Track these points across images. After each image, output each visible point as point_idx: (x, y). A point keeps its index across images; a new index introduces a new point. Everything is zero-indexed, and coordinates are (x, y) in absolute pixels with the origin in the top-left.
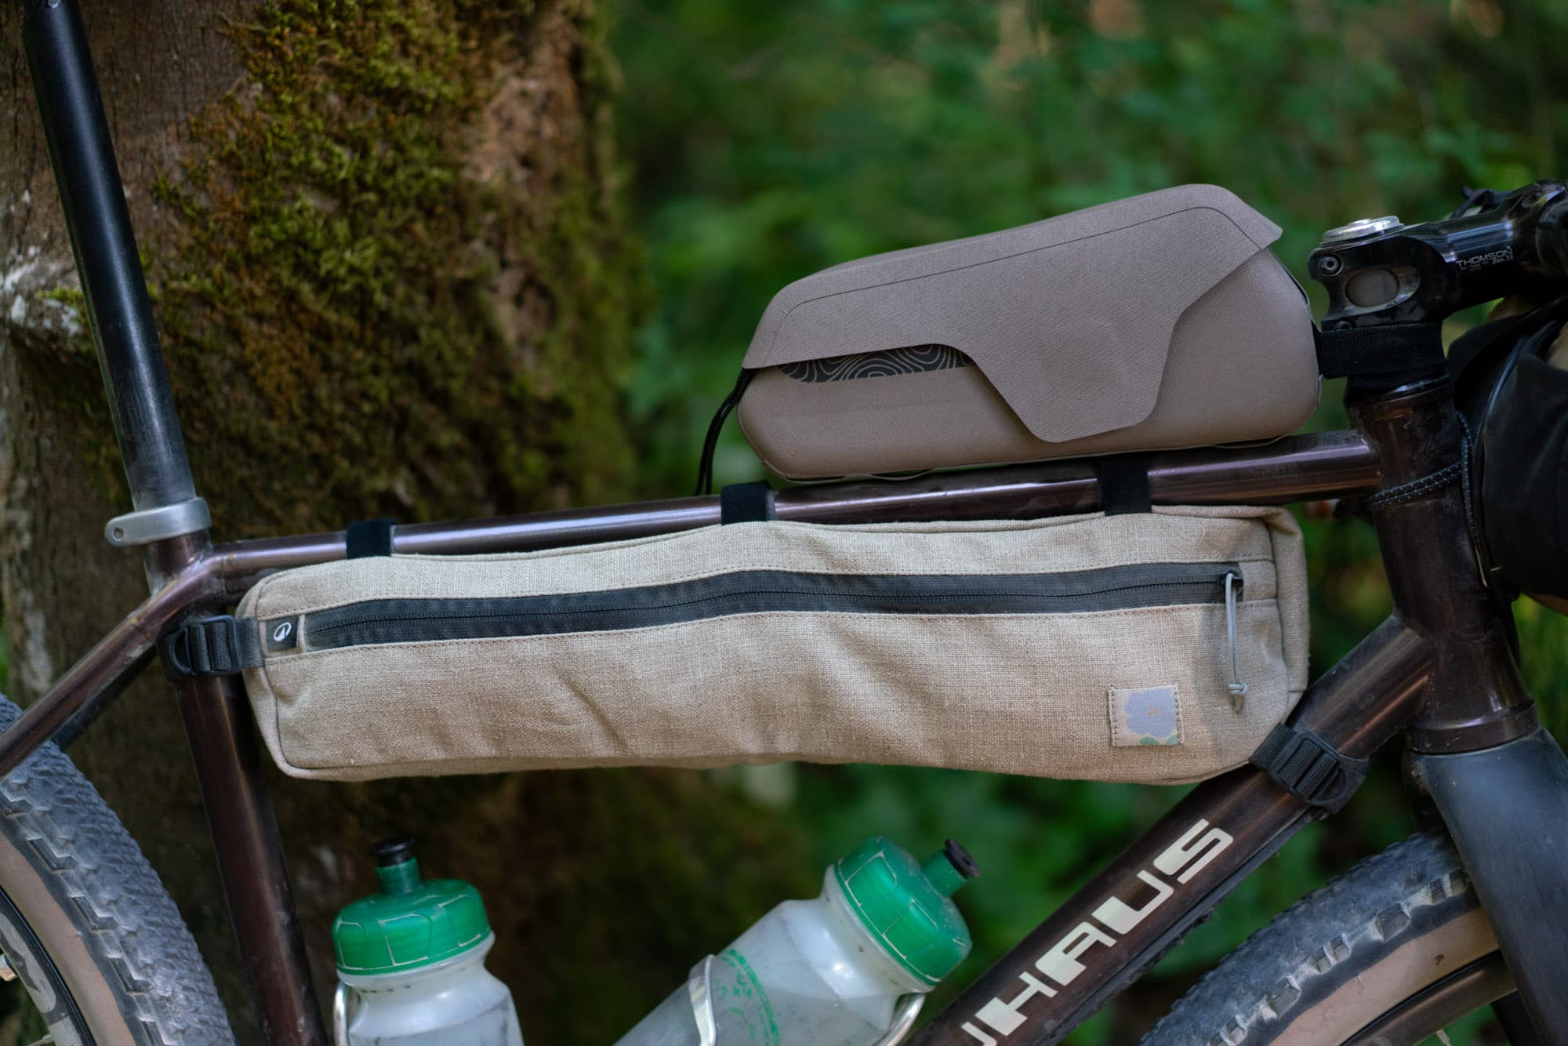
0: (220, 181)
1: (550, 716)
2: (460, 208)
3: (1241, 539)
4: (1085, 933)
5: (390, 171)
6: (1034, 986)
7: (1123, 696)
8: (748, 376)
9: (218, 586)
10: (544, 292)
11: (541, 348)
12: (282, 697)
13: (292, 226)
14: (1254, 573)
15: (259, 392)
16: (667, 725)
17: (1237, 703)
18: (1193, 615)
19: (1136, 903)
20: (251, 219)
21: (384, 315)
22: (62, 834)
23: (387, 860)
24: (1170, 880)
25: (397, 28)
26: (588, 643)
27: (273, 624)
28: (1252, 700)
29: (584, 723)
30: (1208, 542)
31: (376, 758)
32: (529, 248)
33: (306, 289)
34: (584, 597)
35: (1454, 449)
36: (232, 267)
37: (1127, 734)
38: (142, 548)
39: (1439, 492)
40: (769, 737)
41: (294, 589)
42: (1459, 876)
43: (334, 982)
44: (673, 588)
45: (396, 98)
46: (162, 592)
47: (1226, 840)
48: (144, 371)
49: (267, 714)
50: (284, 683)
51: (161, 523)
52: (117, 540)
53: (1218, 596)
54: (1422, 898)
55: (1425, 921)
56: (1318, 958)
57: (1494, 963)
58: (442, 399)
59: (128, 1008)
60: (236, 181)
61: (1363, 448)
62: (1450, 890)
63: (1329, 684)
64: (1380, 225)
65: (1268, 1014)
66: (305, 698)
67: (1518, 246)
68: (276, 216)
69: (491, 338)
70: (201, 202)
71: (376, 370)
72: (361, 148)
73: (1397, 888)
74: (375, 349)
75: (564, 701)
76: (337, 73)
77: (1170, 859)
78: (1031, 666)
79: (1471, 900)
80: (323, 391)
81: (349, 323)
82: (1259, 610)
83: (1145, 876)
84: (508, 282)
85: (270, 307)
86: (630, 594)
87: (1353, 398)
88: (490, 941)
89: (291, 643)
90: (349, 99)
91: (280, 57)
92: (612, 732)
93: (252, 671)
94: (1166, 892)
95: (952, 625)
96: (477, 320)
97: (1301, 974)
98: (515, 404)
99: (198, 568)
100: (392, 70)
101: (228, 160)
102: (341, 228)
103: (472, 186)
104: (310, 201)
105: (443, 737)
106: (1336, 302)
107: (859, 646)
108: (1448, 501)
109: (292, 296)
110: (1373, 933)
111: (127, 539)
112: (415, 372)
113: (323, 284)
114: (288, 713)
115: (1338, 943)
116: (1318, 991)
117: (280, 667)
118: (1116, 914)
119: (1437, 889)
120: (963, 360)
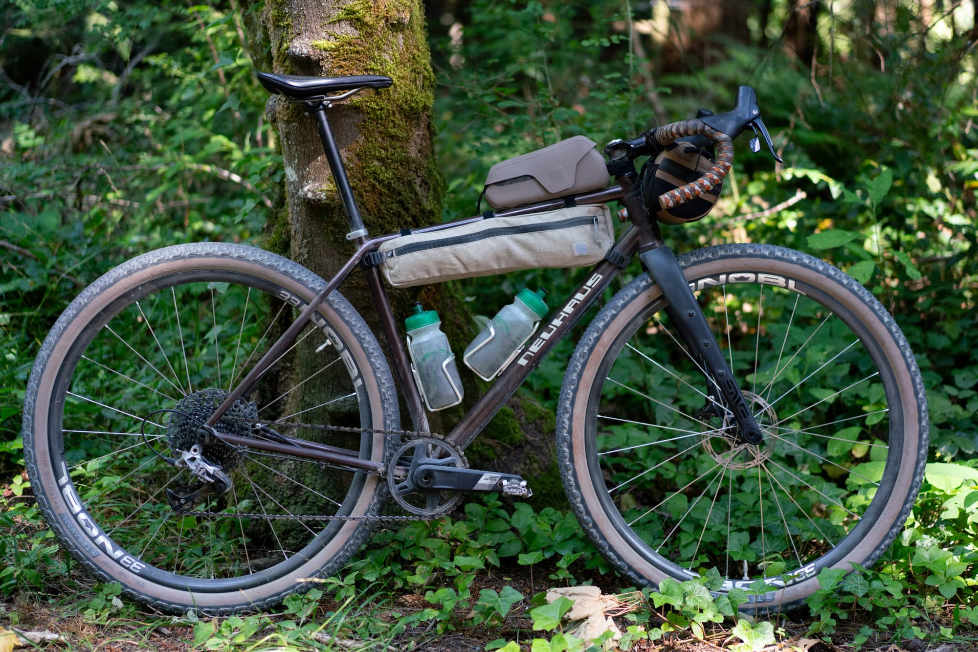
0: (356, 160)
1: (452, 265)
2: (408, 162)
3: (596, 211)
4: (573, 302)
5: (393, 155)
6: (563, 315)
7: (574, 245)
8: (486, 187)
9: (373, 247)
10: (426, 184)
11: (427, 197)
12: (391, 268)
13: (373, 169)
14: (600, 218)
15: (367, 210)
16: (478, 264)
17: (599, 245)
18: (588, 227)
19: (584, 293)
20: (363, 168)
21: (394, 189)
22: (343, 306)
23: (415, 305)
24: (590, 287)
25: (393, 121)
26: (458, 247)
27: (387, 252)
28: (603, 244)
29: (459, 265)
30: (589, 212)
31: (414, 279)
32: (422, 172)
33: (377, 183)
34: (456, 237)
35: (639, 187)
36: (359, 180)
37: (576, 254)
38: (354, 240)
39: (636, 195)
40: (499, 264)
41: (391, 244)
42: (651, 277)
43: (407, 335)
44: (475, 234)
45: (393, 137)
46: (361, 249)
47: (601, 277)
48: (351, 201)
49: (387, 273)
50: (390, 265)
51: (358, 234)
52: (348, 239)
53: (593, 223)
54: (644, 283)
55: (645, 288)
56: (624, 299)
57: (662, 297)
58: (407, 210)
59: (361, 344)
60: (359, 160)
61: (620, 189)
62: (650, 281)
63: (620, 241)
64: (618, 141)
65: (614, 312)
66: (397, 267)
67: (647, 142)
68: (369, 167)
69: (416, 194)
70: (352, 165)
71: (392, 203)
72: (386, 149)
73: (638, 282)
74: (392, 198)
75: (455, 261)
76: (380, 132)
77: (589, 283)
78: (554, 241)
79: (654, 282)
80: (382, 208)
81: (386, 191)
82: (602, 226)
83: (585, 287)
84: (418, 181)
85: (368, 189)
86: (466, 236)
87: (616, 178)
88: (440, 322)
89: (392, 256)
90: (383, 139)
91: (368, 130)
92: (465, 266)
93: (383, 264)
94: (590, 290)
95: (537, 234)
96: (413, 190)
97: (620, 303)
98: (422, 211)
99: (367, 244)
100: (392, 131)
101: (358, 155)
102: (383, 168)
103: (410, 157)
104: (376, 163)
105: (428, 272)
106: (610, 158)
107: (517, 241)
108: (639, 197)
109: (374, 186)
110: (635, 292)
111: (351, 238)
112: (401, 203)
113: (380, 182)
114: (392, 272)
115: (627, 295)
116: (624, 306)
117: (390, 262)
118: (580, 296)
119: (647, 281)
120: (533, 178)
